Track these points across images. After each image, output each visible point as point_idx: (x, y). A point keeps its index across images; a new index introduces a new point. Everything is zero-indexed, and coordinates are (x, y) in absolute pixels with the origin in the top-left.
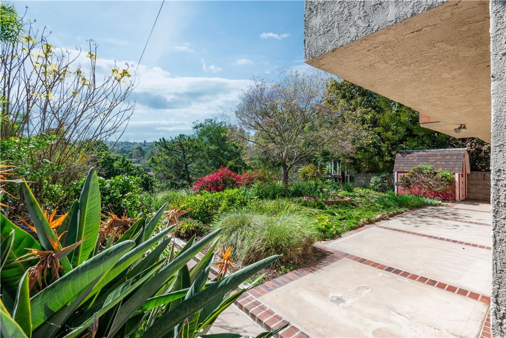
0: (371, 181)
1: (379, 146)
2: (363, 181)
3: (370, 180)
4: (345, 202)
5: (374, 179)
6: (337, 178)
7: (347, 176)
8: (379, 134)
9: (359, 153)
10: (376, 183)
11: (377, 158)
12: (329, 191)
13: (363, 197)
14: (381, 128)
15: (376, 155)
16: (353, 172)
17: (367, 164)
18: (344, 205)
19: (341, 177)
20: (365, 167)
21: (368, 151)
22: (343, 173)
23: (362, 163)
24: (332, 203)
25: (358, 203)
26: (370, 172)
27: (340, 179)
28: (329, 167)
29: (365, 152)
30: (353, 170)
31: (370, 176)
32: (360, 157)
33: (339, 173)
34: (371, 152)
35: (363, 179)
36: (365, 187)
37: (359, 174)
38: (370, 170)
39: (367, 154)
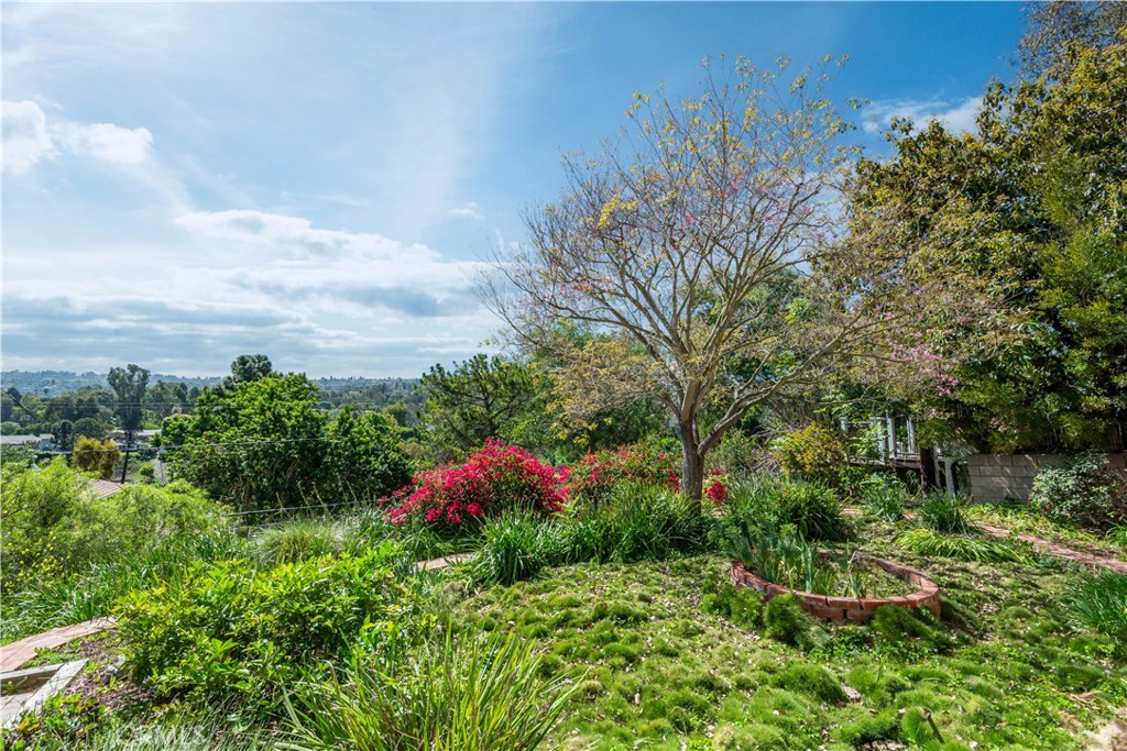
0: (1037, 485)
1: (1054, 358)
2: (1004, 483)
3: (1029, 480)
4: (904, 611)
5: (1045, 480)
6: (907, 469)
7: (942, 464)
8: (1052, 315)
9: (978, 384)
10: (1059, 495)
11: (1051, 403)
12: (868, 522)
13: (1005, 559)
14: (1059, 290)
15: (1049, 390)
16: (964, 452)
17: (1014, 422)
18: (901, 627)
19: (919, 466)
20: (1003, 435)
21: (1012, 379)
22: (927, 455)
23: (994, 422)
24: (844, 613)
25: (980, 600)
26: (1029, 450)
27: (917, 471)
28: (877, 432)
29: (1002, 379)
30: (962, 445)
31: (1028, 466)
32: (982, 398)
33: (913, 453)
34: (1025, 381)
35: (1005, 475)
36: (1012, 503)
37: (985, 457)
38: (1029, 443)
39: (1009, 386)
